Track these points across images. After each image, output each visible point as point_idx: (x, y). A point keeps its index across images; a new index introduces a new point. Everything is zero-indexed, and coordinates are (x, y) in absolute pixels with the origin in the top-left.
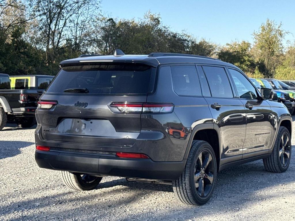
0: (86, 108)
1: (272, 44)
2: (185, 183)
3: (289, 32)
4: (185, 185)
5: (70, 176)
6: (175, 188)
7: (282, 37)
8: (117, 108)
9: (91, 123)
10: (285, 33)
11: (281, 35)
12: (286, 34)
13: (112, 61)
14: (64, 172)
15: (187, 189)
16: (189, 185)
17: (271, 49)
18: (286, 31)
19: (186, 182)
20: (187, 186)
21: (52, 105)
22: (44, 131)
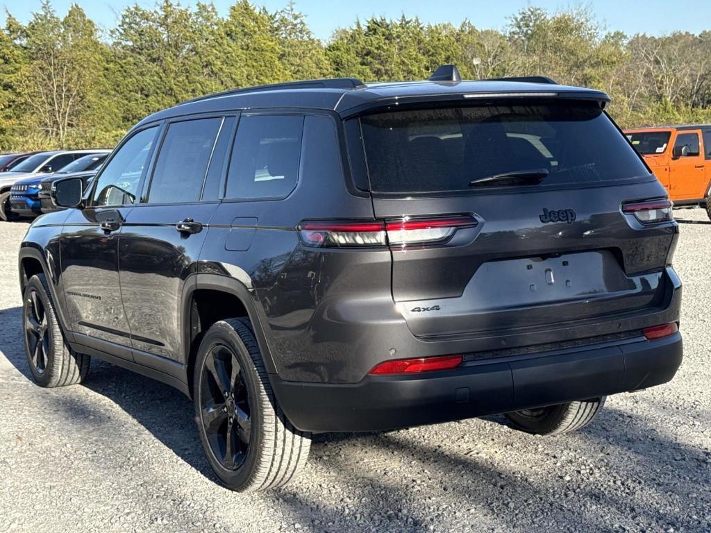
8: (633, 217)
9: (566, 264)
21: (453, 228)
22: (413, 311)
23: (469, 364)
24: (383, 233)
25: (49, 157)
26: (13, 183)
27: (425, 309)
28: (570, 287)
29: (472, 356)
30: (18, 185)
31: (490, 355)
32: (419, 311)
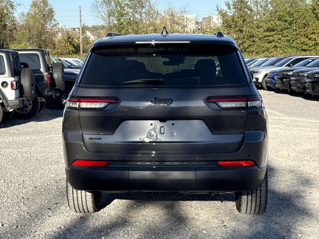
0: (171, 105)
1: (4, 17)
2: (261, 190)
3: (20, 4)
4: (261, 192)
5: (86, 195)
6: (246, 197)
7: (13, 9)
8: (215, 104)
9: (173, 124)
10: (16, 5)
11: (12, 7)
12: (18, 6)
13: (189, 42)
14: (77, 192)
15: (262, 196)
16: (265, 191)
17: (3, 22)
18: (17, 3)
19: (262, 188)
20: (263, 193)
21: (108, 103)
22: (90, 139)
23: (110, 166)
24: (78, 103)
25: (292, 59)
26: (268, 72)
27: (95, 139)
28: (174, 136)
29: (113, 163)
30: (271, 73)
31: (121, 163)
32: (92, 139)
